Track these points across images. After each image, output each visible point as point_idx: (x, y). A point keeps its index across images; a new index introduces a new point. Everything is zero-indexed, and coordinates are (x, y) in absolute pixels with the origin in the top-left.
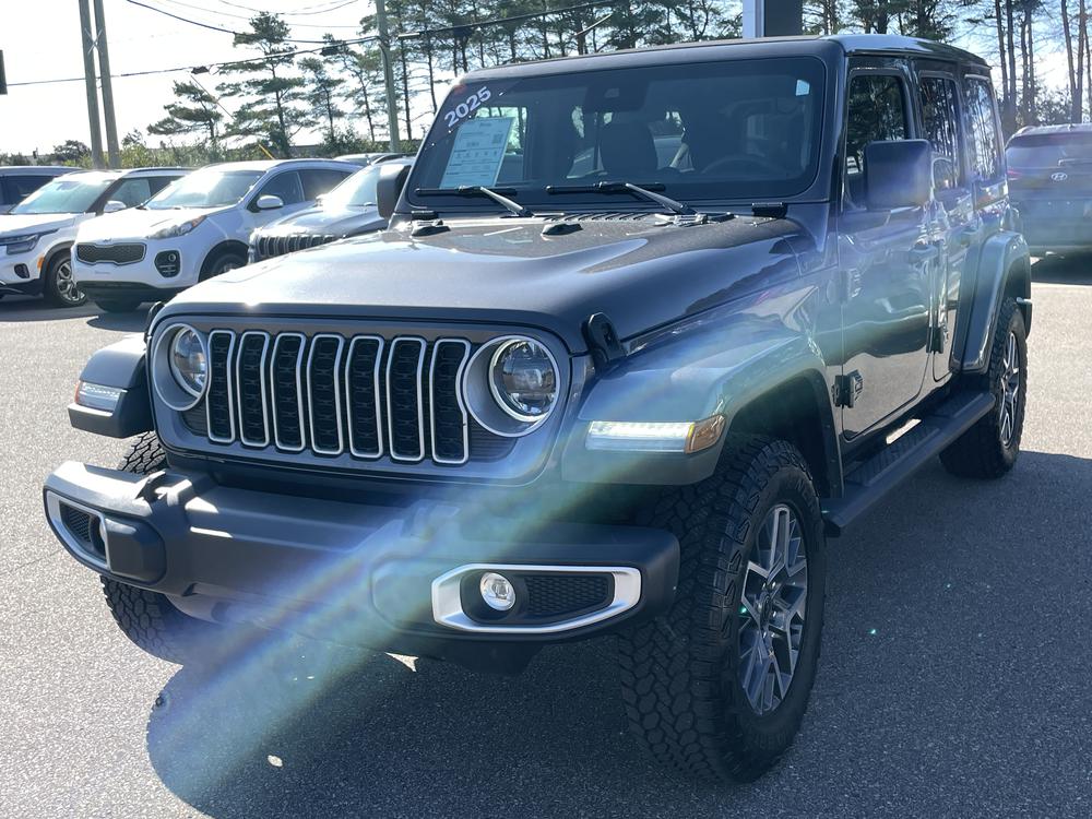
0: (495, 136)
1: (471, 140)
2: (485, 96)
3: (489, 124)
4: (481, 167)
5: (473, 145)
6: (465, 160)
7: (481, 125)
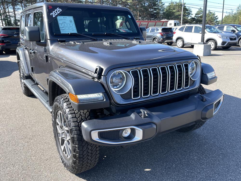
2: (60, 10)
3: (66, 18)
4: (71, 28)
5: (64, 22)
6: (64, 26)
7: (64, 18)
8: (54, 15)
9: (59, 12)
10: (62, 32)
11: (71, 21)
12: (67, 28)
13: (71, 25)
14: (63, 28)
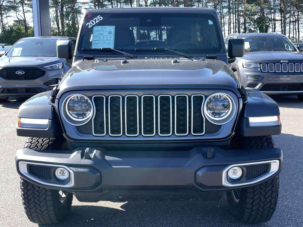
0: (109, 32)
1: (99, 32)
2: (101, 18)
3: (105, 28)
4: (107, 42)
5: (101, 34)
6: (99, 39)
7: (102, 28)
8: (91, 25)
9: (99, 21)
10: (94, 47)
11: (110, 33)
12: (102, 42)
13: (109, 38)
14: (97, 42)
